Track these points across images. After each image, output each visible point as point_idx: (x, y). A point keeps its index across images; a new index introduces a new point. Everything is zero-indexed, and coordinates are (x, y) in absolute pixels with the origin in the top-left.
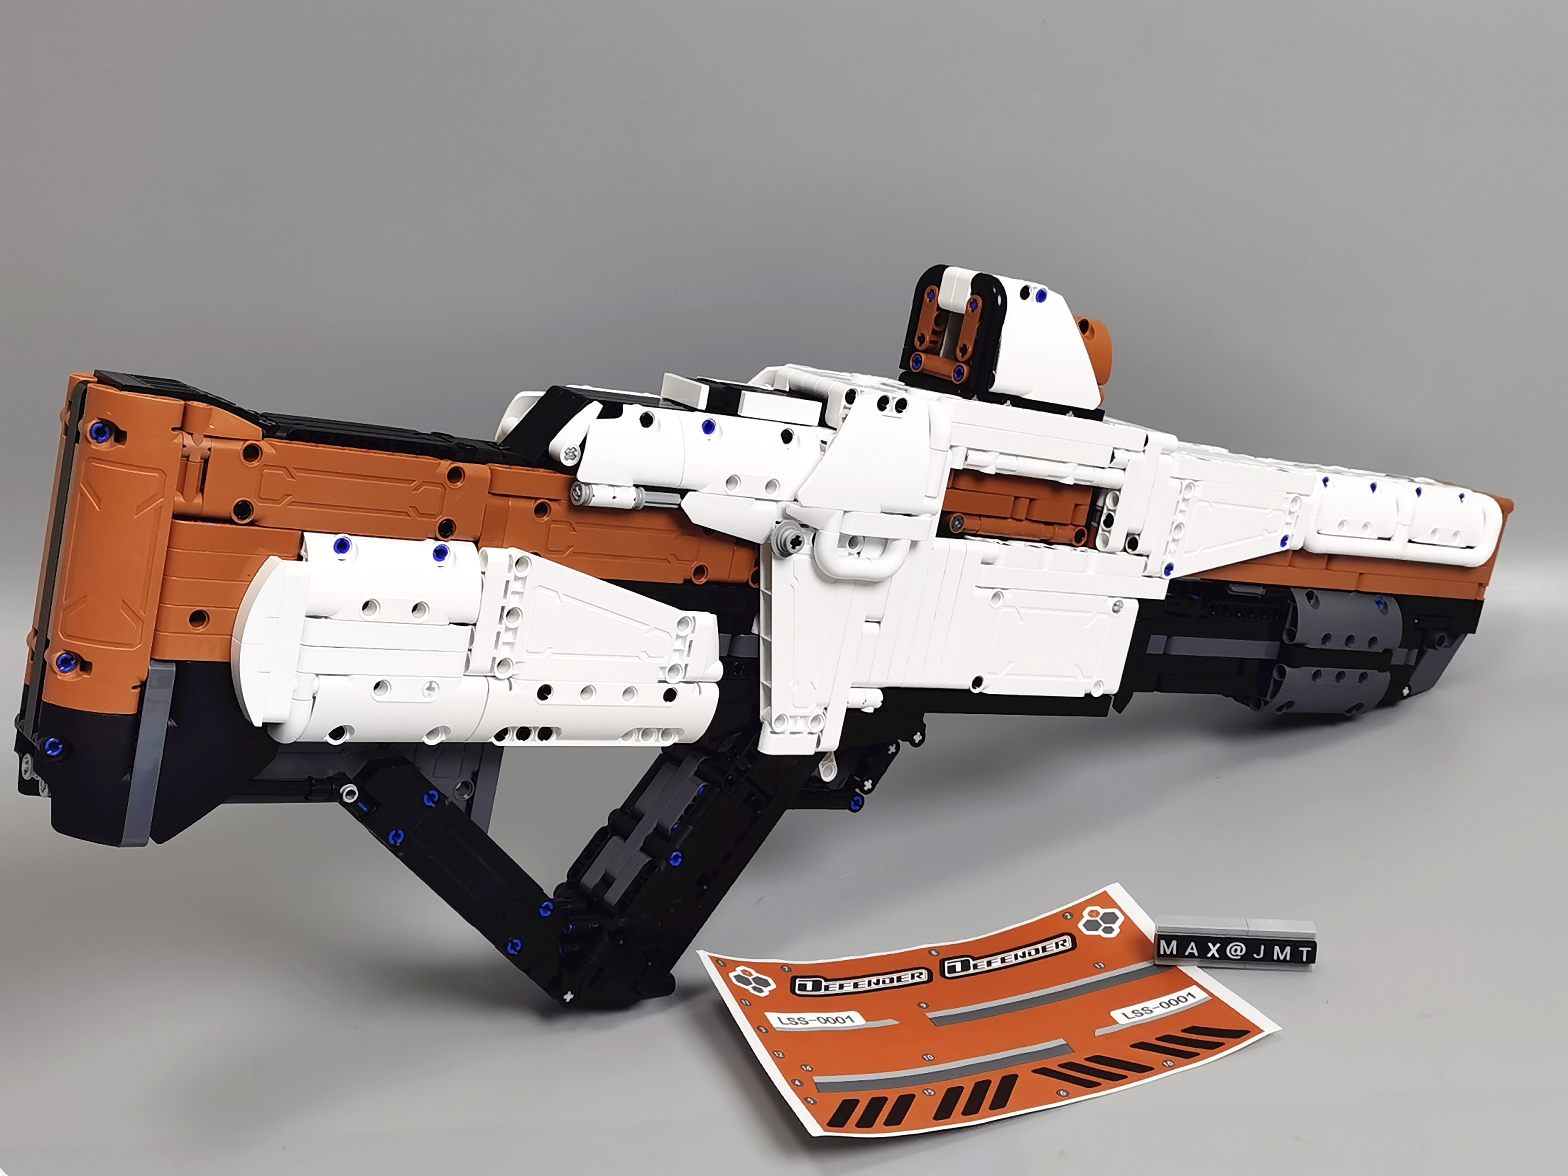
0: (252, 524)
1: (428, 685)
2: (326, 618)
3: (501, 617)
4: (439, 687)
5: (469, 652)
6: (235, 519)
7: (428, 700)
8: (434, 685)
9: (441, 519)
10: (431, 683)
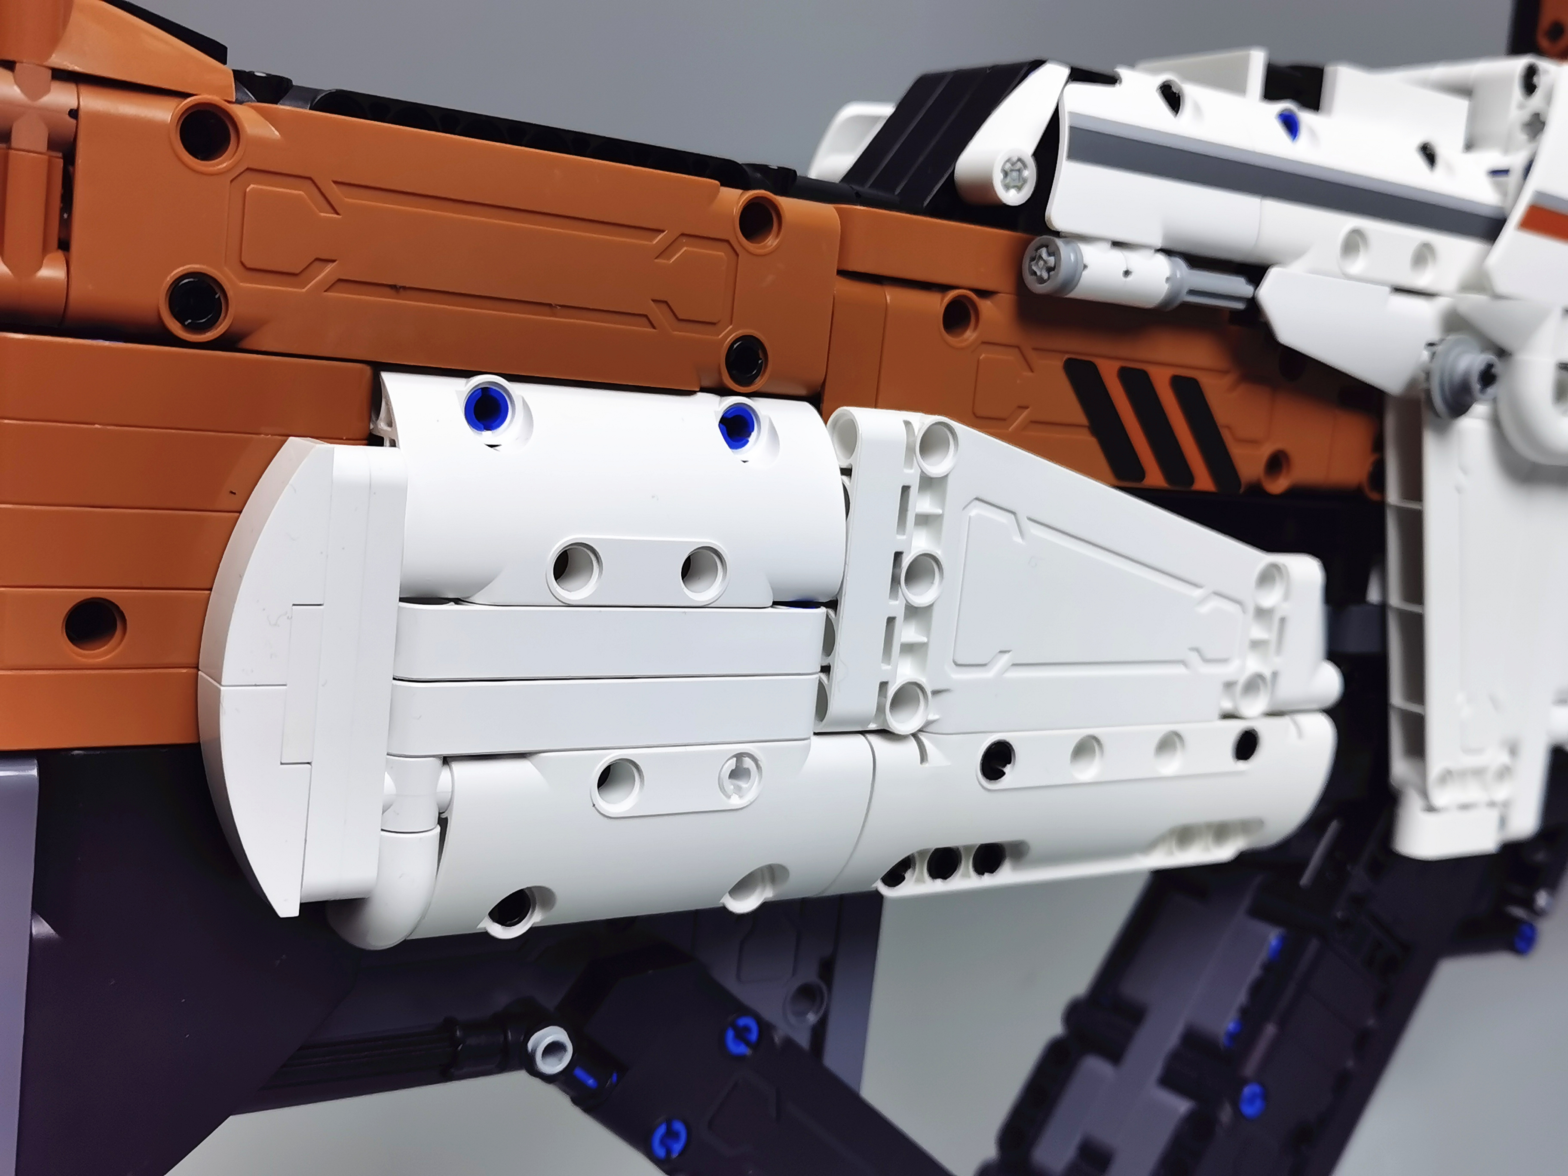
0: (228, 342)
1: (732, 764)
2: (457, 601)
3: (895, 580)
4: (758, 766)
5: (823, 677)
6: (175, 327)
7: (736, 801)
8: (748, 763)
9: (728, 335)
10: (739, 756)
